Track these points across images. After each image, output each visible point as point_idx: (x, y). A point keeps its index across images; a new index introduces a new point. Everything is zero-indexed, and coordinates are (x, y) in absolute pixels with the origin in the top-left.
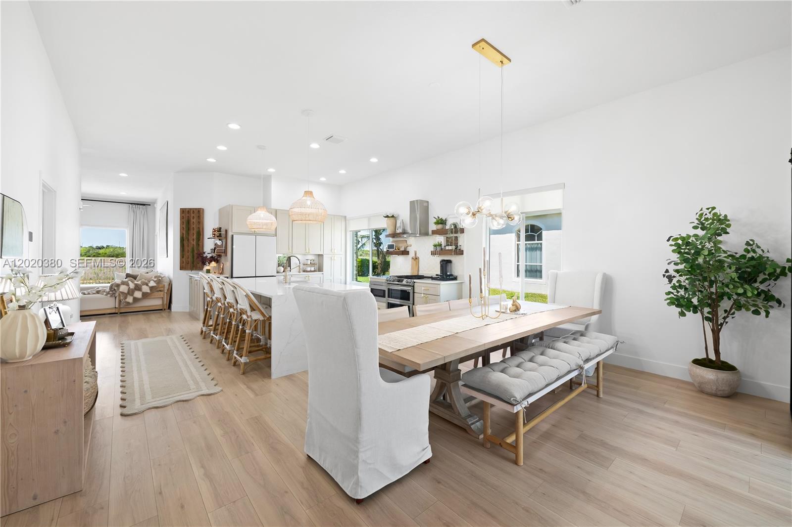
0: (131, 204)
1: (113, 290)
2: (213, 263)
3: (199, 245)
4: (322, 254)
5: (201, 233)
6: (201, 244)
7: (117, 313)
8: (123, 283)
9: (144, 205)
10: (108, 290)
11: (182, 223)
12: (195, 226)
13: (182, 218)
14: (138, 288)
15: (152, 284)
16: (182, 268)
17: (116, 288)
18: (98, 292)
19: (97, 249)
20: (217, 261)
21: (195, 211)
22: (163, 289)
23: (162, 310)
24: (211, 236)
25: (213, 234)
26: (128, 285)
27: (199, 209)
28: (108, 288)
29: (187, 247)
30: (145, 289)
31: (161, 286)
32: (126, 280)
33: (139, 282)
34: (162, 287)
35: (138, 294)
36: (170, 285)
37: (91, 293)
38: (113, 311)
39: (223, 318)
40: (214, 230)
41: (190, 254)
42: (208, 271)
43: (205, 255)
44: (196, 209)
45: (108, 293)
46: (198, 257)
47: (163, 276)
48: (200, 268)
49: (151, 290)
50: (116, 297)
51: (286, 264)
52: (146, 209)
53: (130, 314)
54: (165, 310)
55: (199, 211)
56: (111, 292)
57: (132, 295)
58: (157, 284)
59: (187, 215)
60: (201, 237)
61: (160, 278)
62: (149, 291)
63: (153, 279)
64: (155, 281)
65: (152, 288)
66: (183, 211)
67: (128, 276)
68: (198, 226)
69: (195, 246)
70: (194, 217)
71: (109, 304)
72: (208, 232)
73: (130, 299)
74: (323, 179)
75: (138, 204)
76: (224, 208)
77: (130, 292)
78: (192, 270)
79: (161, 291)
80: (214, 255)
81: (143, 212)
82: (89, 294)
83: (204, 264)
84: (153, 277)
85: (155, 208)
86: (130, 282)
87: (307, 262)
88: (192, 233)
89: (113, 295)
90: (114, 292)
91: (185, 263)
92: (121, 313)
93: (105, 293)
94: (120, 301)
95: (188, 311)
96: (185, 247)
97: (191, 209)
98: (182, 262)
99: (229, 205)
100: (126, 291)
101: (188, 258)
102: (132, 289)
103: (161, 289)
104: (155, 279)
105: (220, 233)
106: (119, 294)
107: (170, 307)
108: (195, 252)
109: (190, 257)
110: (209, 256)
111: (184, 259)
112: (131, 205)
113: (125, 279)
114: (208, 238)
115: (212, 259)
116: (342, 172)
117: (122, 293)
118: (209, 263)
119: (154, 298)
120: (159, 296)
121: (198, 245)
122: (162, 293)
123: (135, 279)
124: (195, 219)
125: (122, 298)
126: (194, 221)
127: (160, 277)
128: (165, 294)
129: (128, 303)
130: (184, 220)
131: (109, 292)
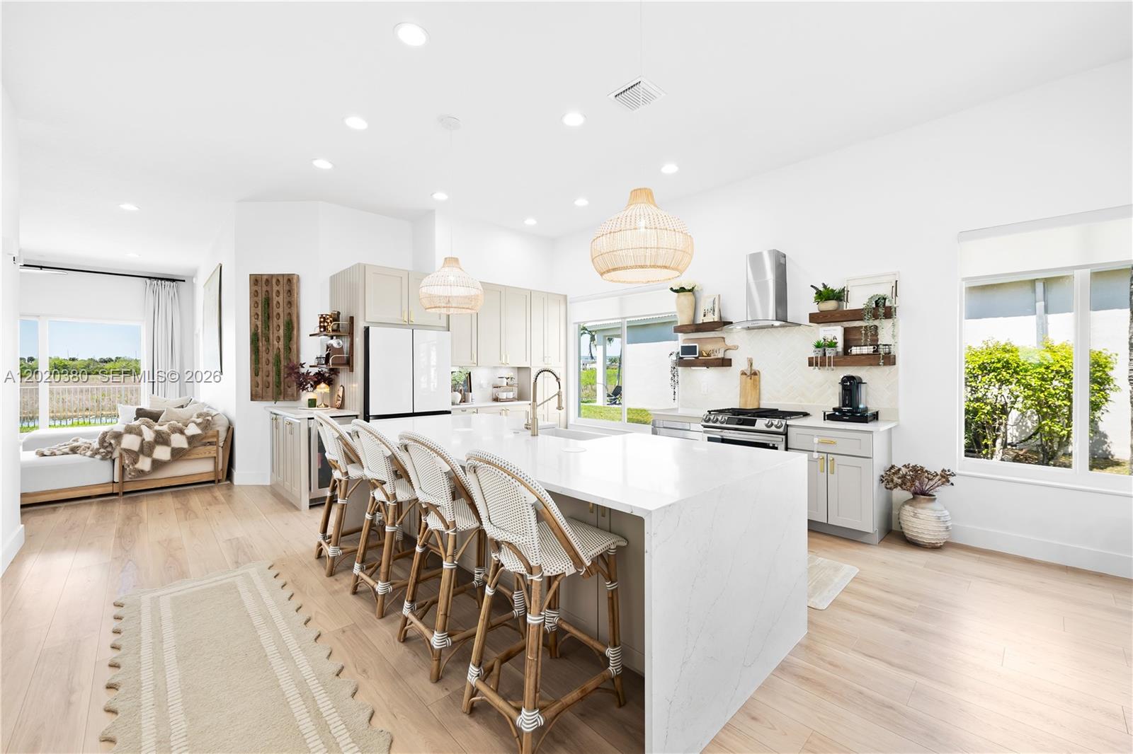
0: (150, 278)
1: (106, 444)
2: (323, 385)
3: (290, 349)
4: (529, 366)
5: (295, 325)
6: (295, 346)
7: (117, 494)
8: (130, 430)
9: (174, 280)
10: (96, 445)
11: (254, 304)
12: (281, 310)
13: (254, 294)
14: (162, 439)
15: (192, 430)
16: (254, 397)
17: (113, 442)
18: (74, 450)
19: (102, 362)
20: (330, 382)
21: (281, 280)
22: (215, 440)
23: (213, 482)
24: (317, 331)
25: (320, 327)
26: (140, 434)
27: (289, 275)
28: (97, 440)
29: (264, 354)
30: (179, 441)
31: (210, 433)
32: (137, 423)
33: (165, 428)
34: (213, 436)
35: (162, 453)
36: (230, 430)
37: (57, 453)
38: (109, 490)
39: (393, 533)
40: (323, 319)
41: (271, 368)
42: (312, 403)
43: (303, 371)
44: (283, 275)
45: (96, 453)
46: (289, 375)
47: (214, 413)
48: (293, 395)
49: (189, 443)
50: (114, 460)
51: (464, 386)
52: (177, 288)
53: (143, 493)
54: (219, 481)
55: (289, 280)
56: (102, 450)
57: (150, 455)
58: (202, 430)
59: (265, 288)
60: (295, 332)
61: (210, 418)
62: (185, 445)
63: (193, 419)
64: (198, 425)
65: (191, 439)
66: (256, 280)
67: (141, 413)
68: (287, 311)
69: (282, 350)
70: (278, 292)
71: (99, 474)
72: (309, 322)
73: (145, 464)
74: (531, 222)
75: (162, 279)
76: (344, 272)
77: (146, 449)
78: (276, 399)
79: (211, 444)
80: (325, 369)
81: (172, 294)
82: (53, 454)
83: (302, 386)
84: (195, 415)
85: (193, 285)
86: (144, 428)
87: (502, 382)
88: (275, 325)
89: (107, 454)
90: (109, 449)
91: (260, 386)
92: (125, 493)
93: (89, 453)
94: (123, 469)
95: (269, 484)
96: (261, 353)
97: (272, 276)
98: (254, 385)
99: (359, 264)
100: (136, 448)
101: (268, 376)
102: (149, 442)
103: (210, 440)
104: (199, 420)
105: (335, 325)
106: (121, 455)
107: (229, 476)
108: (283, 363)
109: (273, 374)
110: (314, 371)
111: (259, 379)
112: (148, 281)
113: (136, 419)
114: (311, 335)
115: (320, 378)
116: (581, 202)
117: (128, 451)
118: (314, 387)
119: (198, 459)
120: (207, 455)
121: (288, 349)
122: (215, 448)
123: (157, 422)
124: (281, 296)
125: (127, 462)
126: (279, 299)
127: (208, 415)
128: (220, 449)
129: (142, 472)
130: (260, 299)
131: (98, 449)
